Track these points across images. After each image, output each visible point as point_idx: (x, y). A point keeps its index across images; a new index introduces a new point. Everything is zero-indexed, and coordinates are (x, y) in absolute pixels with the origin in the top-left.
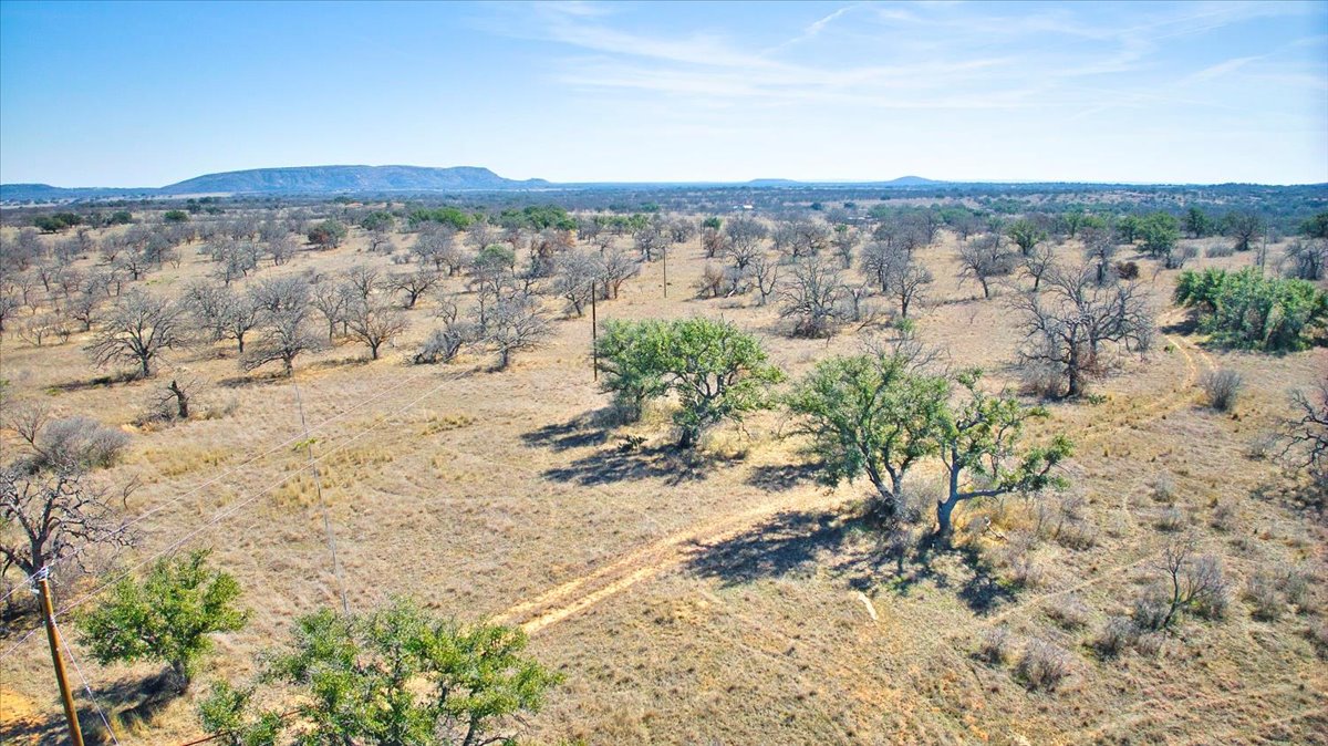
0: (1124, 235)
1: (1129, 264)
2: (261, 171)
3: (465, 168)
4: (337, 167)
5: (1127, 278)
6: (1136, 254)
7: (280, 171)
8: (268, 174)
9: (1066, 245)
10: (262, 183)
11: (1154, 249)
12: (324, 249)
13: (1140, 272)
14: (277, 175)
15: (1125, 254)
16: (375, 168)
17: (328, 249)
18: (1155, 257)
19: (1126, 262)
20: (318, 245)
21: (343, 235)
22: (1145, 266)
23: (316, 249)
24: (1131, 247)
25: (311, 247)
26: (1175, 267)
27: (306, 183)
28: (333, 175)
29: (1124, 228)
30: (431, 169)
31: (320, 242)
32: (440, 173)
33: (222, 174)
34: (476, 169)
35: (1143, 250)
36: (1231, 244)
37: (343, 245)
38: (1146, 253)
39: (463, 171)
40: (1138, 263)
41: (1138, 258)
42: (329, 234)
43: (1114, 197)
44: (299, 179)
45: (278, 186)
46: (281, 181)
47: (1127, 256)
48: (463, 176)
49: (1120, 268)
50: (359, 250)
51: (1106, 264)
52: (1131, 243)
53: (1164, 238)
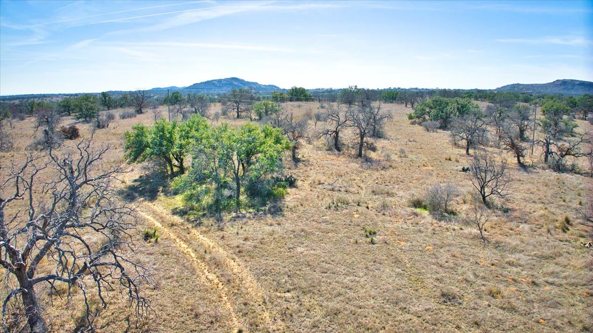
0: (65, 111)
1: (70, 128)
5: (71, 138)
6: (74, 121)
9: (27, 120)
11: (86, 117)
13: (80, 133)
15: (67, 122)
18: (88, 122)
19: (68, 127)
22: (84, 128)
24: (70, 117)
26: (103, 127)
29: (64, 106)
35: (79, 118)
36: (132, 110)
38: (80, 120)
40: (77, 126)
41: (76, 123)
43: (58, 98)
47: (68, 123)
49: (64, 130)
51: (52, 129)
52: (70, 115)
53: (91, 109)
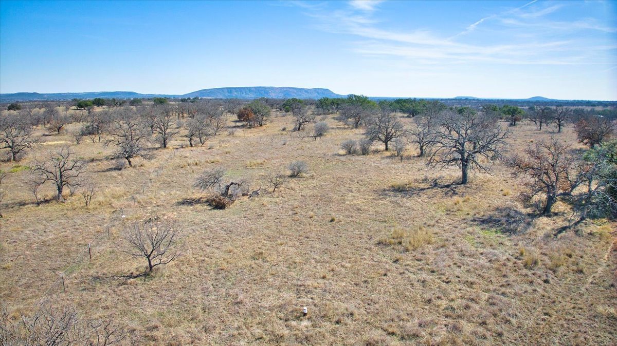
2: (227, 88)
3: (318, 89)
4: (260, 87)
7: (235, 89)
8: (230, 90)
10: (227, 94)
12: (250, 127)
14: (234, 90)
16: (278, 88)
17: (254, 127)
20: (245, 123)
21: (267, 114)
23: (243, 126)
25: (238, 124)
27: (246, 94)
28: (258, 91)
30: (303, 89)
31: (247, 119)
32: (307, 91)
33: (209, 89)
34: (324, 89)
37: (268, 124)
39: (317, 90)
42: (255, 113)
44: (244, 92)
45: (234, 95)
46: (235, 93)
48: (318, 93)
50: (284, 129)
